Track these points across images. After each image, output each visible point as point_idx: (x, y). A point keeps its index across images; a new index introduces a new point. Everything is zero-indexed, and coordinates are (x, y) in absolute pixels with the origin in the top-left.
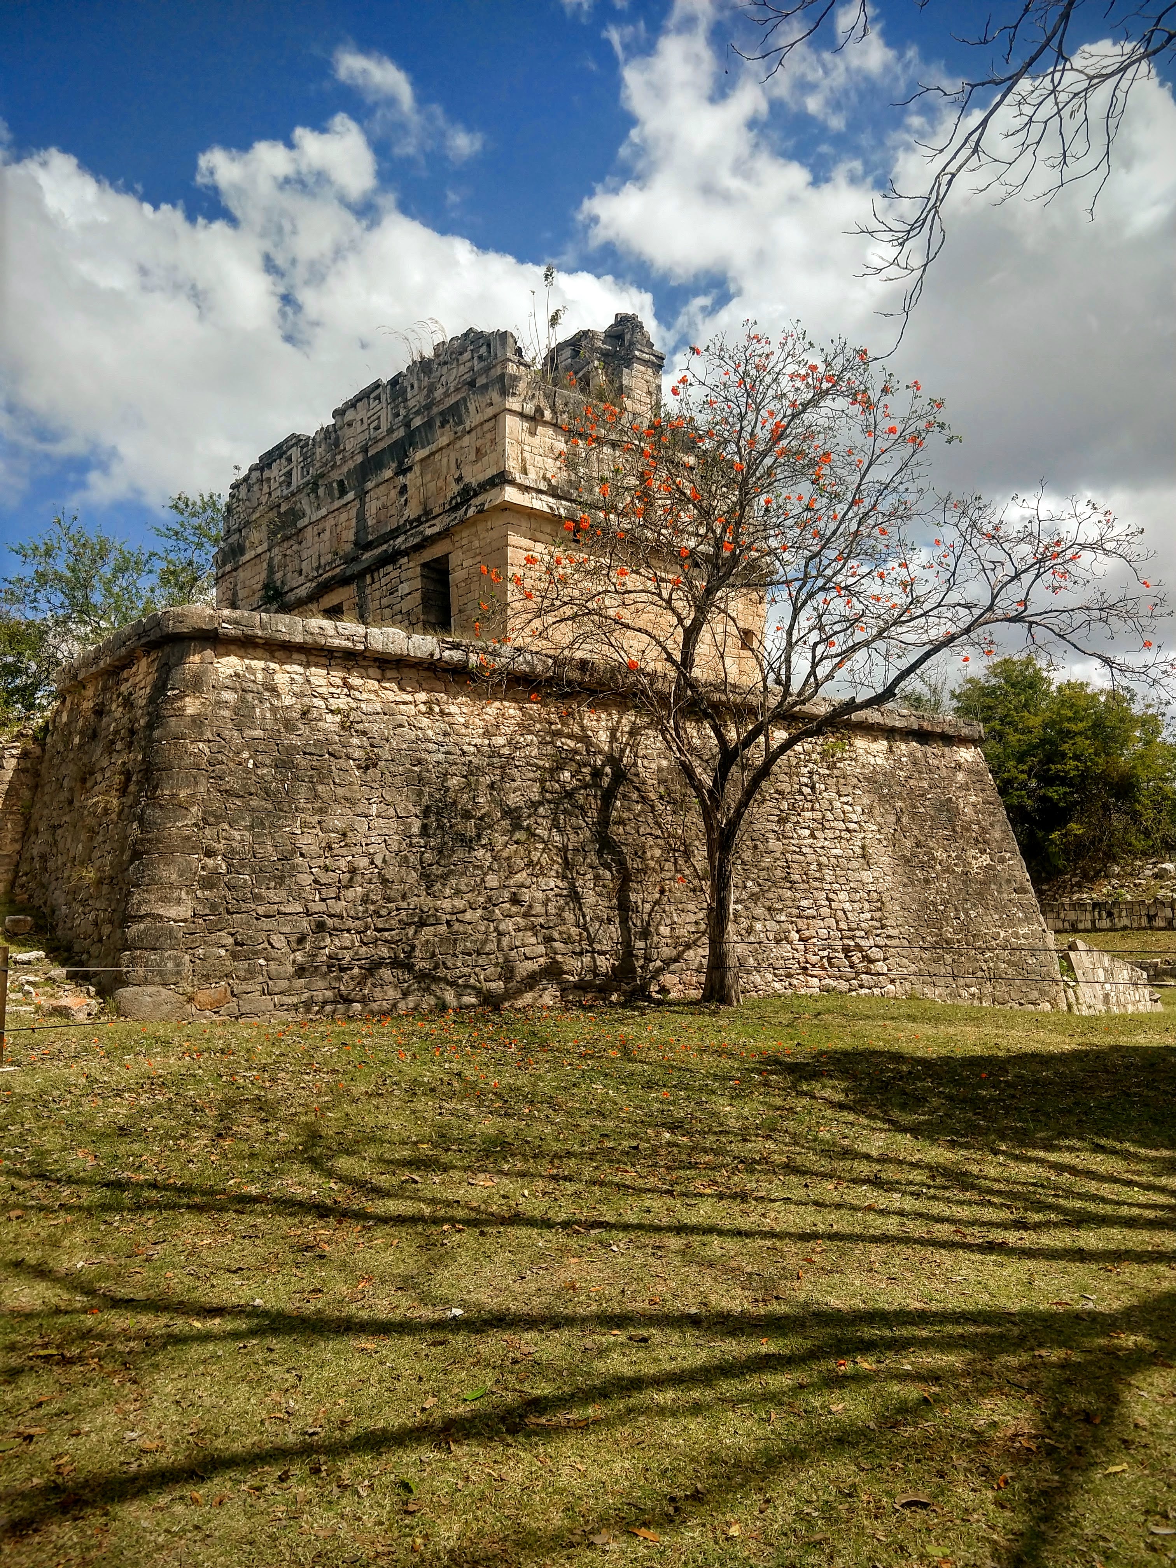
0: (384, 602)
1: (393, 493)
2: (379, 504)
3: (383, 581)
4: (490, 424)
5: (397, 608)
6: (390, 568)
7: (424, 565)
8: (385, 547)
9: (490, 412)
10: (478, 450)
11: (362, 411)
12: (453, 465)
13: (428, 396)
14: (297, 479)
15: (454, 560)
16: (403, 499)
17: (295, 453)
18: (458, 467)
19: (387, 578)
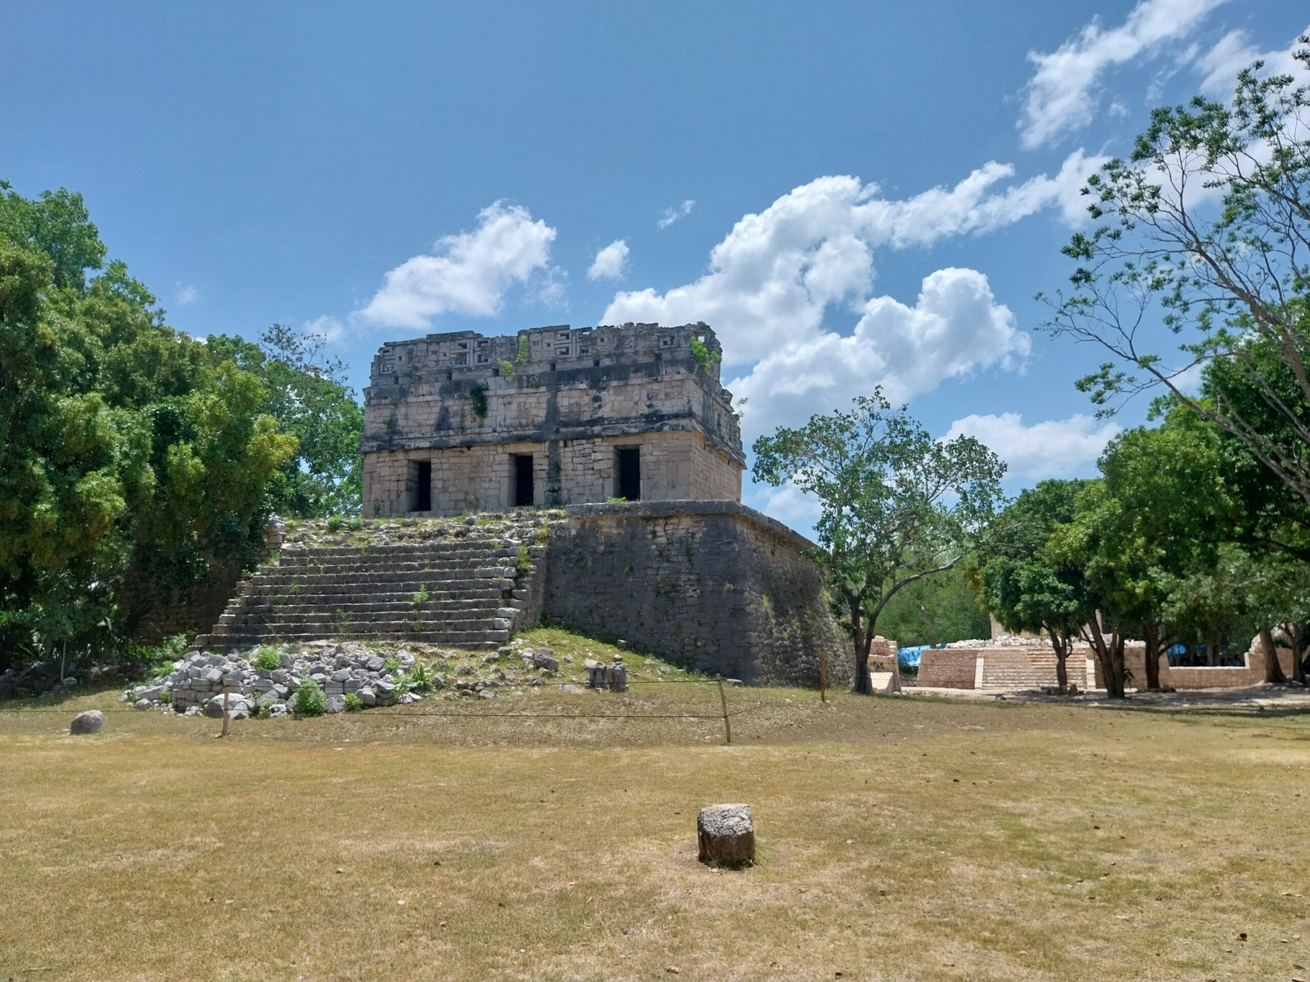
0: (576, 460)
1: (587, 399)
2: (573, 401)
3: (576, 448)
4: (678, 383)
5: (591, 466)
6: (584, 442)
7: (615, 447)
8: (582, 429)
9: (679, 377)
10: (667, 395)
11: (548, 338)
12: (644, 398)
13: (616, 349)
14: (472, 360)
15: (643, 450)
16: (596, 404)
17: (472, 344)
18: (649, 399)
19: (581, 447)
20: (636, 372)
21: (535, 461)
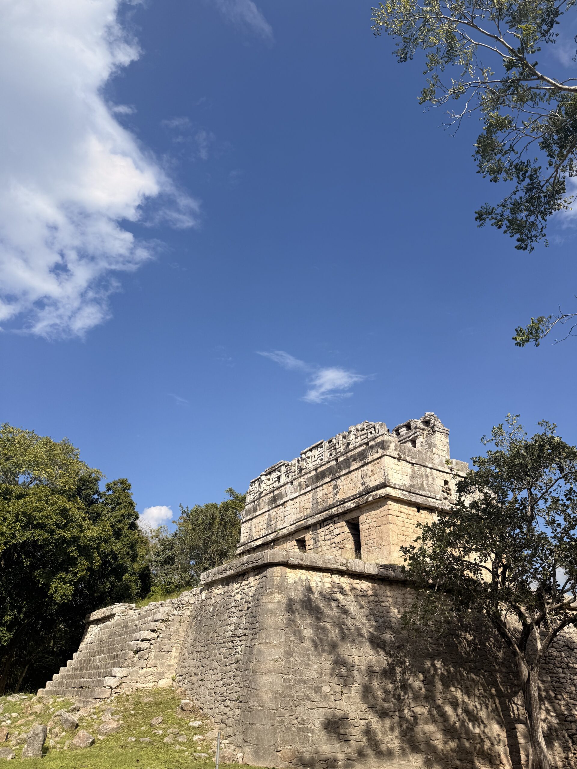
0: (327, 537)
1: (331, 488)
2: (324, 492)
3: (326, 528)
4: (378, 461)
5: (333, 541)
6: (329, 522)
7: (346, 521)
8: (327, 512)
9: (377, 456)
10: (372, 472)
11: (314, 452)
12: (360, 477)
13: (346, 447)
15: (361, 520)
16: (335, 491)
17: (282, 469)
18: (362, 478)
19: (328, 527)
20: (354, 460)
21: (307, 543)
